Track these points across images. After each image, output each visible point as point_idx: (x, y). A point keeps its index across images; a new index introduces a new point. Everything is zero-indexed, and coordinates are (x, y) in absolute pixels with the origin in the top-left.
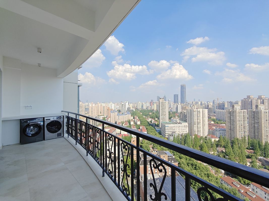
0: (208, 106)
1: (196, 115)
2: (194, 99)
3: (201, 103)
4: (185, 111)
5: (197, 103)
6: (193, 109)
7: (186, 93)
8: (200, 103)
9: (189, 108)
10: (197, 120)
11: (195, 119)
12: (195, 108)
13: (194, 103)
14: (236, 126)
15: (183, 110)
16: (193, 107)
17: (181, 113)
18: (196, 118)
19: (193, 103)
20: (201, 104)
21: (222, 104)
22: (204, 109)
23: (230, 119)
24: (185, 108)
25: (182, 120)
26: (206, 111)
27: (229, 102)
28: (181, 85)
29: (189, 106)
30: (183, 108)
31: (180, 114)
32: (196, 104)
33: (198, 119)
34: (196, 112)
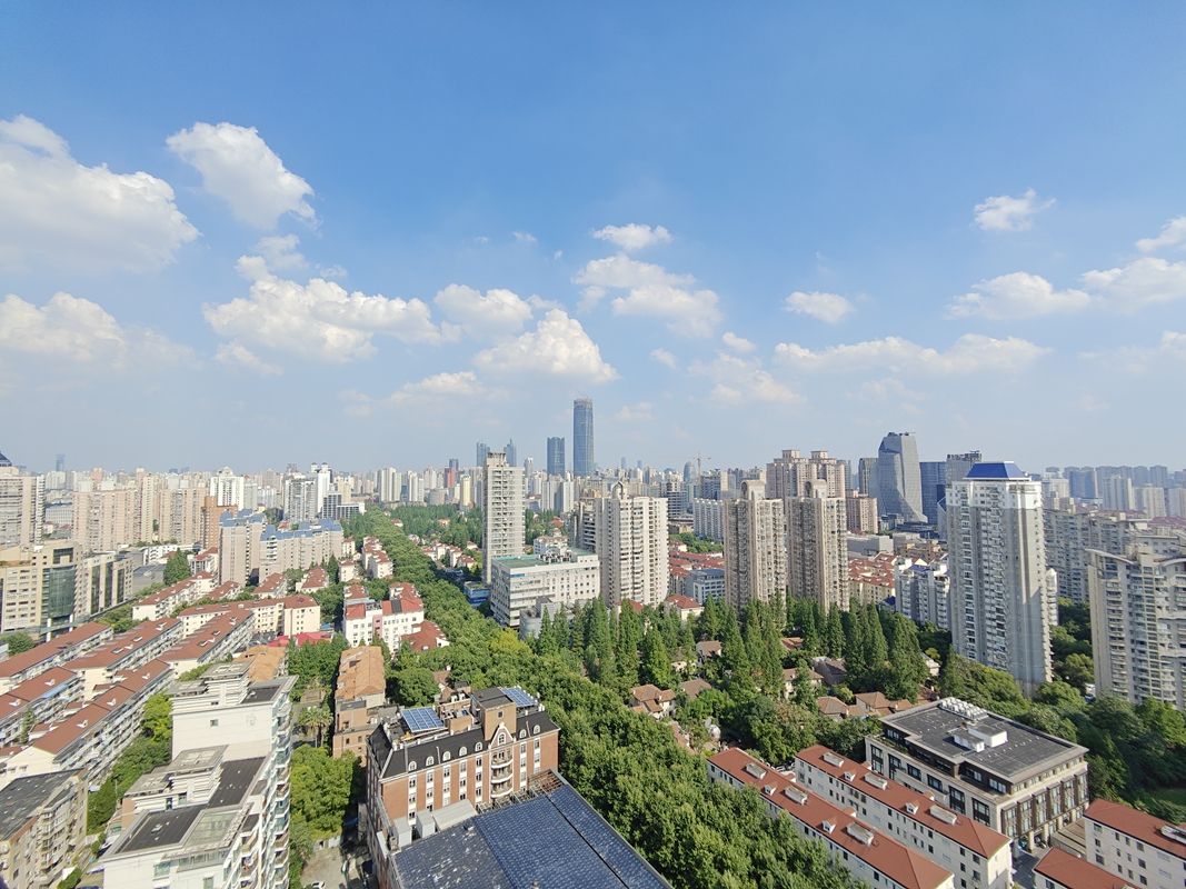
0: (669, 485)
1: (630, 521)
2: (623, 460)
3: (647, 474)
4: (589, 508)
5: (631, 474)
6: (619, 496)
7: (592, 434)
8: (641, 474)
9: (602, 495)
10: (630, 541)
11: (625, 536)
12: (626, 496)
13: (621, 474)
14: (754, 556)
15: (582, 504)
16: (619, 490)
17: (576, 514)
18: (630, 536)
19: (617, 475)
20: (647, 479)
21: (711, 478)
22: (655, 500)
23: (737, 534)
24: (591, 493)
25: (578, 547)
26: (662, 504)
27: (734, 473)
28: (575, 403)
29: (605, 488)
30: (581, 495)
31: (572, 519)
32: (628, 481)
33: (635, 536)
34: (629, 511)
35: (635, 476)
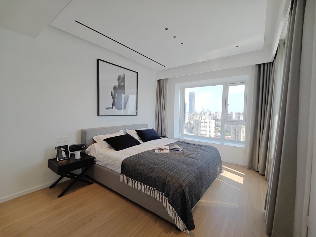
0: (216, 117)
1: (203, 126)
2: (203, 109)
3: (210, 113)
6: (201, 119)
7: (194, 102)
9: (196, 118)
13: (202, 113)
15: (190, 121)
17: (188, 123)
18: (203, 130)
21: (229, 115)
22: (211, 120)
23: (236, 131)
24: (193, 118)
25: (189, 132)
26: (213, 122)
27: (237, 113)
28: (190, 93)
30: (190, 118)
32: (204, 115)
33: (205, 130)
34: (203, 123)
35: (206, 114)
